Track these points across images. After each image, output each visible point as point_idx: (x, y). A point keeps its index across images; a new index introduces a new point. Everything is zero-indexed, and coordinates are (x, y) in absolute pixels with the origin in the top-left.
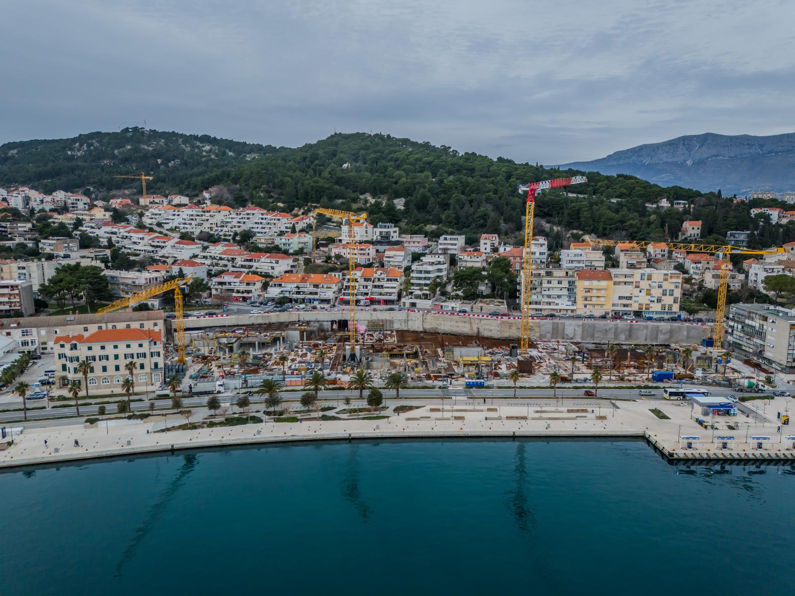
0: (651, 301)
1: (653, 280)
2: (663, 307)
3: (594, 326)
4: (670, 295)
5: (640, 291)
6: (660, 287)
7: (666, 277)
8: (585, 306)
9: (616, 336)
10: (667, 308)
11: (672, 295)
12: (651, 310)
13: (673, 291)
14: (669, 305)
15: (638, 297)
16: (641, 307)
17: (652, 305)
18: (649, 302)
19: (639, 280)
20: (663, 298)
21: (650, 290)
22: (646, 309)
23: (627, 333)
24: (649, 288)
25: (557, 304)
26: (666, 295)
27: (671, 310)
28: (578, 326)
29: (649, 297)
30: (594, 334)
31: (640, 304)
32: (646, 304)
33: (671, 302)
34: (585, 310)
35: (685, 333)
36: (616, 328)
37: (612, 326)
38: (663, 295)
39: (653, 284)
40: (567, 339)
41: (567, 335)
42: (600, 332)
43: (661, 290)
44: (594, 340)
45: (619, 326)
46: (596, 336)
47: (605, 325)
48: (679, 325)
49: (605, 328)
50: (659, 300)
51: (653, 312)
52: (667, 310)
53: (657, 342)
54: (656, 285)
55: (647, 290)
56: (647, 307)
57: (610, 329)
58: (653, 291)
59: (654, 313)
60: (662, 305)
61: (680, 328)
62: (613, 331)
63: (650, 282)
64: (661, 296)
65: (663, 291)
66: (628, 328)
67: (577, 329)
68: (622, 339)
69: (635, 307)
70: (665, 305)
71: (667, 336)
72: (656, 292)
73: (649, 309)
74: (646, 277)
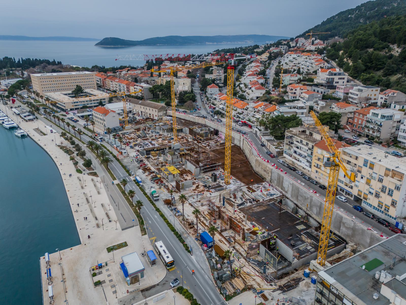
0: (370, 192)
1: (374, 171)
2: (380, 204)
3: (298, 189)
4: (389, 194)
5: (362, 178)
6: (381, 180)
7: (387, 172)
8: (317, 172)
9: (311, 207)
10: (383, 207)
11: (391, 196)
12: (368, 201)
13: (392, 191)
14: (386, 205)
15: (359, 182)
16: (360, 193)
17: (369, 196)
18: (367, 193)
19: (362, 165)
20: (382, 194)
21: (370, 180)
22: (364, 198)
23: (318, 209)
24: (369, 177)
25: (301, 162)
26: (385, 192)
27: (388, 211)
28: (291, 184)
29: (367, 187)
30: (298, 197)
31: (359, 191)
32: (364, 193)
33: (389, 204)
34: (316, 175)
35: (368, 241)
36: (311, 200)
37: (309, 196)
38: (382, 191)
39: (374, 175)
40: (284, 191)
41: (284, 187)
42: (302, 196)
43: (380, 185)
44: (298, 201)
45: (314, 199)
46: (299, 198)
47: (306, 193)
48: (365, 228)
49: (305, 195)
50: (377, 196)
51: (371, 205)
52: (383, 209)
53: (339, 232)
54: (377, 177)
55: (367, 178)
56: (365, 196)
57: (308, 198)
58: (373, 182)
59: (372, 207)
60: (379, 201)
61: (363, 231)
62: (309, 201)
63: (371, 171)
64: (380, 191)
65: (383, 187)
66: (319, 204)
67: (289, 186)
68: (314, 213)
69: (355, 192)
70: (383, 203)
71: (350, 232)
72: (376, 186)
73: (366, 199)
74: (368, 165)
